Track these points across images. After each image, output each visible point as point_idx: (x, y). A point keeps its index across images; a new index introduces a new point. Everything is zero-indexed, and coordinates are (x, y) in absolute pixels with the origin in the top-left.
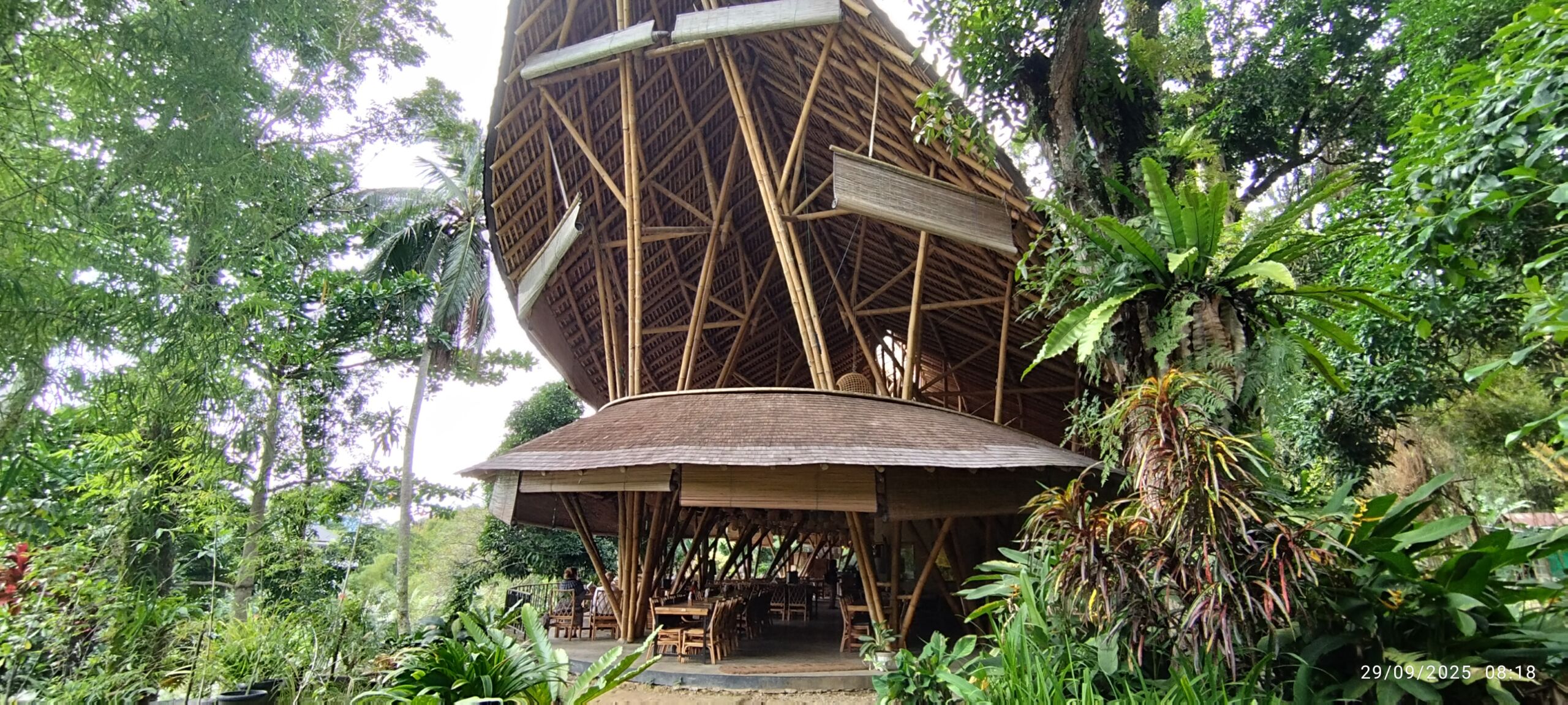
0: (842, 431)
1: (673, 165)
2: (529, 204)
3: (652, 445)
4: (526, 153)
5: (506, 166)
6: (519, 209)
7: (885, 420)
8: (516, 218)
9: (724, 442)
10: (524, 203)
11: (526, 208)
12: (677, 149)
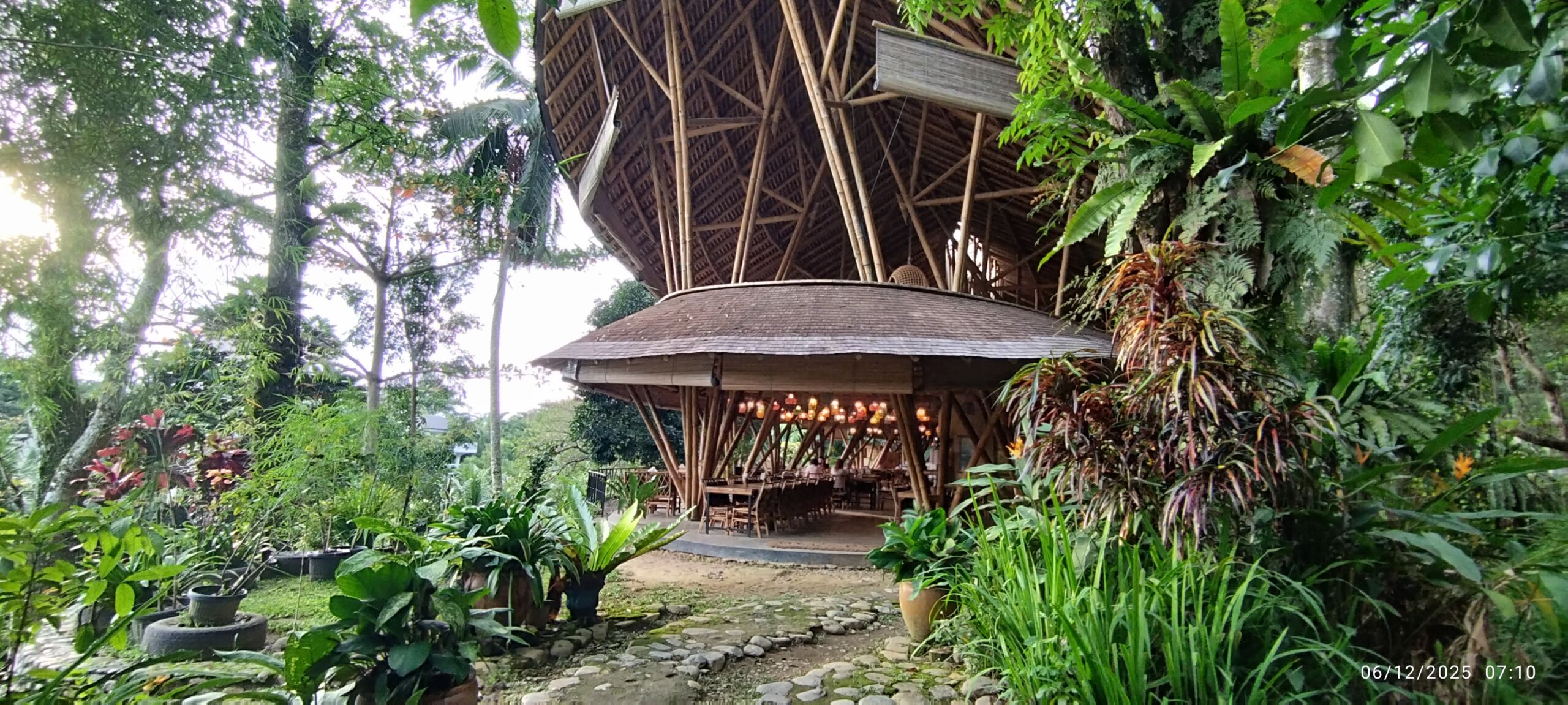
0: (882, 322)
1: (724, 52)
2: (582, 99)
3: (695, 335)
4: (574, 46)
5: (555, 61)
6: (572, 104)
7: (929, 312)
8: (570, 115)
9: (763, 333)
10: (576, 98)
11: (579, 103)
12: (726, 34)
